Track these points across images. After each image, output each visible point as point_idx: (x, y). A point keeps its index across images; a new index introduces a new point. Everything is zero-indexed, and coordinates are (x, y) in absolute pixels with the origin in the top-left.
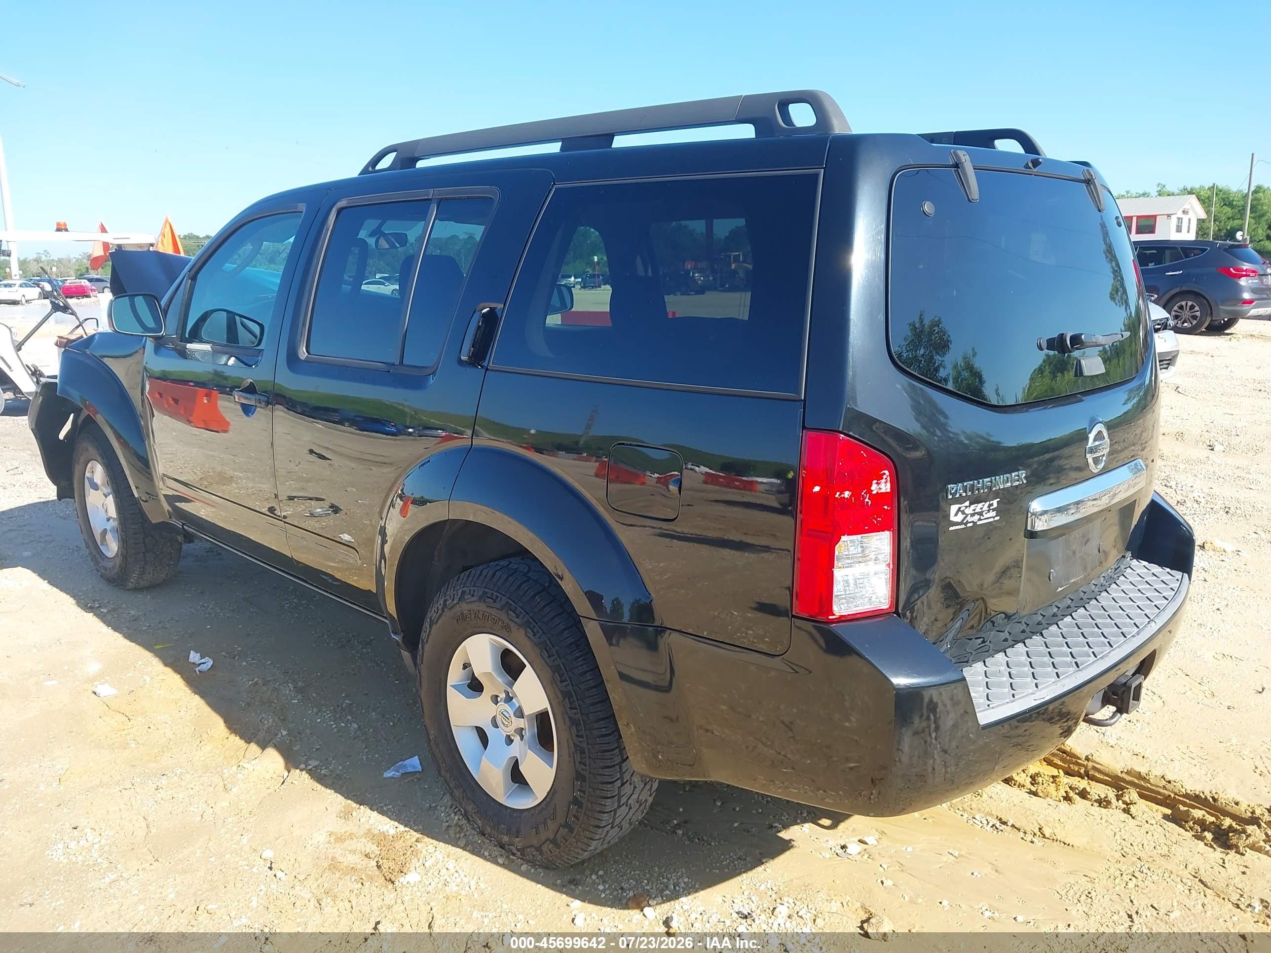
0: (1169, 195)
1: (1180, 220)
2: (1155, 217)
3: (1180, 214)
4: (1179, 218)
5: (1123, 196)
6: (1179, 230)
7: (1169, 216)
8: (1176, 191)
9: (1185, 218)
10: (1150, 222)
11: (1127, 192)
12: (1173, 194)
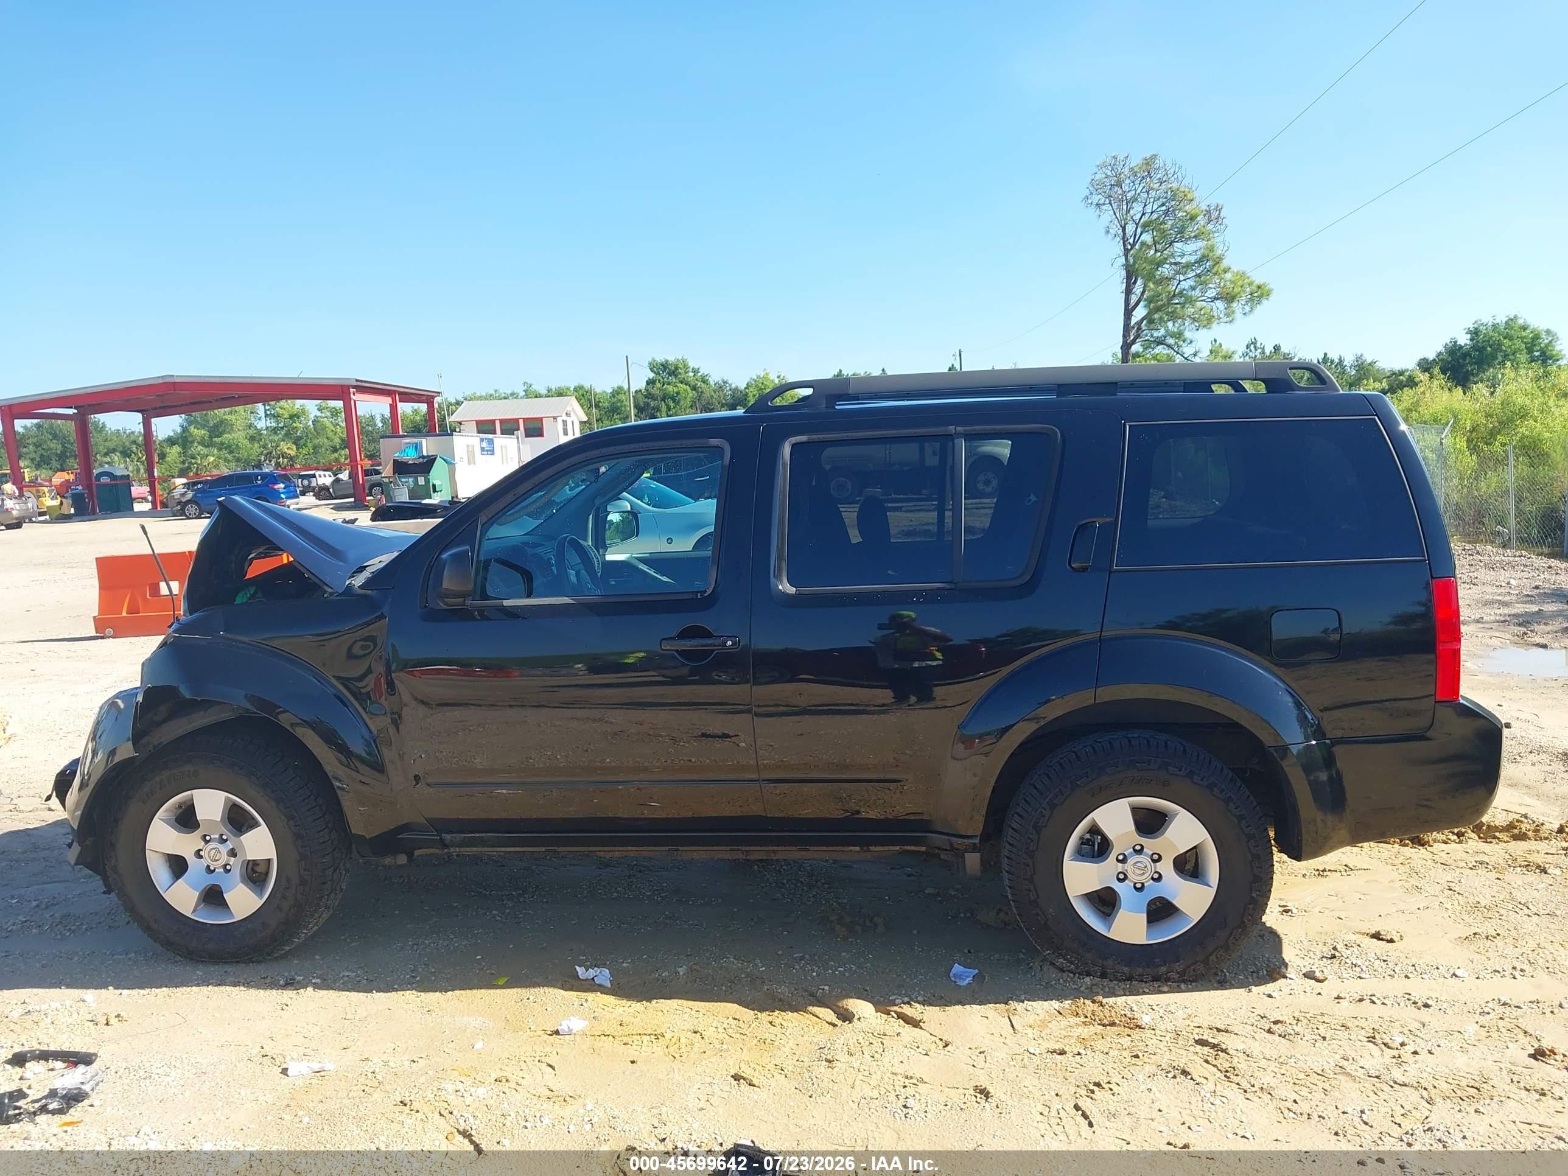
0: (536, 397)
1: (564, 422)
2: (541, 419)
3: (564, 417)
4: (563, 421)
5: (491, 395)
6: (566, 433)
7: (555, 418)
8: (544, 392)
9: (569, 420)
10: (538, 425)
11: (496, 391)
12: (541, 397)
